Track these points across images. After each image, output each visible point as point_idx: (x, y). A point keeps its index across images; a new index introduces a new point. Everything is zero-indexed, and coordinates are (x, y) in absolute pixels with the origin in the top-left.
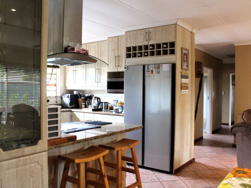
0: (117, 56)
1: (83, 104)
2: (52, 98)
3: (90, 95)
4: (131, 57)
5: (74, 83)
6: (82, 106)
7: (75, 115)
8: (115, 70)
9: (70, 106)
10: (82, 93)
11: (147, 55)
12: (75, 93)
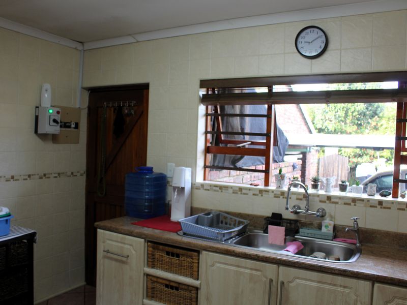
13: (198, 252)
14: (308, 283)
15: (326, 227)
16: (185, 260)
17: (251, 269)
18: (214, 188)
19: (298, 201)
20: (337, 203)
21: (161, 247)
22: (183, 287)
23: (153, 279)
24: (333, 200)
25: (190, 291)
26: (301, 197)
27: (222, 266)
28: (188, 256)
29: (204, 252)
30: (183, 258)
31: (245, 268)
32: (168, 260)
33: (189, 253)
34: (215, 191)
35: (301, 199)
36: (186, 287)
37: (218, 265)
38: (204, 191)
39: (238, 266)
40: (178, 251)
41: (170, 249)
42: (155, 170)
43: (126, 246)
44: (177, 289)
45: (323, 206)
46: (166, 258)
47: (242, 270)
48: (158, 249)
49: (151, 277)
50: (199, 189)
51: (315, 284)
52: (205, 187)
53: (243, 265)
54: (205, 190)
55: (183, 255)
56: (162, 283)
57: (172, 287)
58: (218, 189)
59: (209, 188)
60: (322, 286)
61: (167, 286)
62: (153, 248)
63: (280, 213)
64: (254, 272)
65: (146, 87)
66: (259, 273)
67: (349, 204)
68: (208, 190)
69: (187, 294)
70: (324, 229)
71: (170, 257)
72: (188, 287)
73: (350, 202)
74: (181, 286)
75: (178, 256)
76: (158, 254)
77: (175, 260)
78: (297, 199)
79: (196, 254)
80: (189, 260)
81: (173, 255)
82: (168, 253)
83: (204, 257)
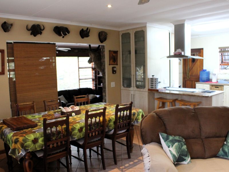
13: (223, 86)
16: (220, 88)
21: (214, 86)
28: (220, 87)
29: (225, 86)
33: (221, 86)
40: (218, 86)
41: (215, 86)
42: (207, 70)
43: (205, 87)
46: (215, 88)
48: (213, 87)
62: (212, 86)
65: (203, 49)
75: (218, 87)
76: (213, 88)
77: (217, 88)
81: (217, 87)
82: (215, 87)
83: (225, 87)
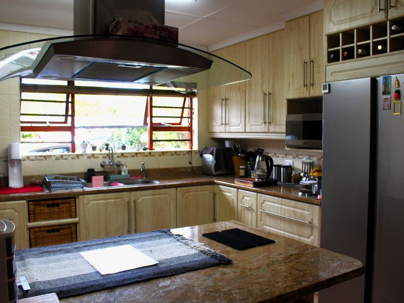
0: (308, 60)
1: (243, 169)
2: (182, 155)
3: (256, 149)
4: (339, 60)
5: (222, 124)
6: (239, 171)
7: (221, 191)
8: (304, 94)
9: (215, 171)
10: (241, 145)
11: (384, 51)
12: (227, 145)
13: (75, 198)
14: (147, 197)
15: (125, 172)
16: (64, 207)
17: (114, 199)
18: (39, 158)
19: (104, 159)
20: (127, 157)
21: (42, 202)
22: (65, 226)
23: (36, 230)
24: (125, 155)
25: (70, 228)
26: (106, 156)
27: (95, 202)
28: (67, 203)
29: (81, 196)
30: (62, 206)
31: (110, 199)
32: (48, 211)
33: (68, 200)
34: (40, 160)
35: (105, 157)
36: (67, 226)
37: (92, 202)
38: (29, 162)
39: (106, 199)
40: (57, 201)
41: (48, 202)
44: (58, 230)
45: (119, 159)
46: (46, 210)
47: (108, 201)
48: (40, 205)
49: (34, 229)
50: (25, 160)
51: (151, 197)
52: (31, 158)
53: (109, 197)
54: (31, 160)
55: (62, 203)
56: (44, 231)
57: (54, 231)
58: (42, 158)
59: (34, 158)
60: (154, 197)
61: (49, 231)
62: (35, 205)
63: (93, 168)
64: (116, 200)
66: (119, 200)
67: (134, 156)
68: (34, 160)
69: (66, 231)
70: (123, 173)
71: (51, 208)
72: (69, 225)
73: (134, 155)
74: (62, 227)
75: (57, 205)
76: (38, 209)
77: (56, 209)
78: (103, 157)
79: (73, 199)
80: (68, 205)
81: (53, 205)
82: (48, 206)
83: (81, 199)
